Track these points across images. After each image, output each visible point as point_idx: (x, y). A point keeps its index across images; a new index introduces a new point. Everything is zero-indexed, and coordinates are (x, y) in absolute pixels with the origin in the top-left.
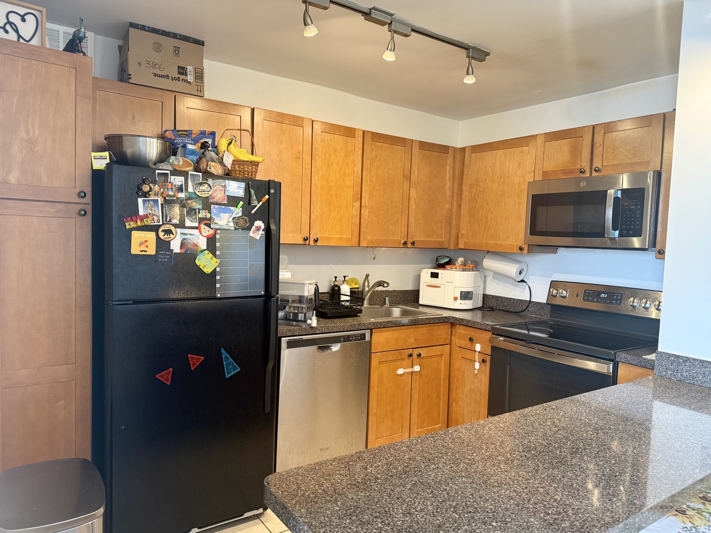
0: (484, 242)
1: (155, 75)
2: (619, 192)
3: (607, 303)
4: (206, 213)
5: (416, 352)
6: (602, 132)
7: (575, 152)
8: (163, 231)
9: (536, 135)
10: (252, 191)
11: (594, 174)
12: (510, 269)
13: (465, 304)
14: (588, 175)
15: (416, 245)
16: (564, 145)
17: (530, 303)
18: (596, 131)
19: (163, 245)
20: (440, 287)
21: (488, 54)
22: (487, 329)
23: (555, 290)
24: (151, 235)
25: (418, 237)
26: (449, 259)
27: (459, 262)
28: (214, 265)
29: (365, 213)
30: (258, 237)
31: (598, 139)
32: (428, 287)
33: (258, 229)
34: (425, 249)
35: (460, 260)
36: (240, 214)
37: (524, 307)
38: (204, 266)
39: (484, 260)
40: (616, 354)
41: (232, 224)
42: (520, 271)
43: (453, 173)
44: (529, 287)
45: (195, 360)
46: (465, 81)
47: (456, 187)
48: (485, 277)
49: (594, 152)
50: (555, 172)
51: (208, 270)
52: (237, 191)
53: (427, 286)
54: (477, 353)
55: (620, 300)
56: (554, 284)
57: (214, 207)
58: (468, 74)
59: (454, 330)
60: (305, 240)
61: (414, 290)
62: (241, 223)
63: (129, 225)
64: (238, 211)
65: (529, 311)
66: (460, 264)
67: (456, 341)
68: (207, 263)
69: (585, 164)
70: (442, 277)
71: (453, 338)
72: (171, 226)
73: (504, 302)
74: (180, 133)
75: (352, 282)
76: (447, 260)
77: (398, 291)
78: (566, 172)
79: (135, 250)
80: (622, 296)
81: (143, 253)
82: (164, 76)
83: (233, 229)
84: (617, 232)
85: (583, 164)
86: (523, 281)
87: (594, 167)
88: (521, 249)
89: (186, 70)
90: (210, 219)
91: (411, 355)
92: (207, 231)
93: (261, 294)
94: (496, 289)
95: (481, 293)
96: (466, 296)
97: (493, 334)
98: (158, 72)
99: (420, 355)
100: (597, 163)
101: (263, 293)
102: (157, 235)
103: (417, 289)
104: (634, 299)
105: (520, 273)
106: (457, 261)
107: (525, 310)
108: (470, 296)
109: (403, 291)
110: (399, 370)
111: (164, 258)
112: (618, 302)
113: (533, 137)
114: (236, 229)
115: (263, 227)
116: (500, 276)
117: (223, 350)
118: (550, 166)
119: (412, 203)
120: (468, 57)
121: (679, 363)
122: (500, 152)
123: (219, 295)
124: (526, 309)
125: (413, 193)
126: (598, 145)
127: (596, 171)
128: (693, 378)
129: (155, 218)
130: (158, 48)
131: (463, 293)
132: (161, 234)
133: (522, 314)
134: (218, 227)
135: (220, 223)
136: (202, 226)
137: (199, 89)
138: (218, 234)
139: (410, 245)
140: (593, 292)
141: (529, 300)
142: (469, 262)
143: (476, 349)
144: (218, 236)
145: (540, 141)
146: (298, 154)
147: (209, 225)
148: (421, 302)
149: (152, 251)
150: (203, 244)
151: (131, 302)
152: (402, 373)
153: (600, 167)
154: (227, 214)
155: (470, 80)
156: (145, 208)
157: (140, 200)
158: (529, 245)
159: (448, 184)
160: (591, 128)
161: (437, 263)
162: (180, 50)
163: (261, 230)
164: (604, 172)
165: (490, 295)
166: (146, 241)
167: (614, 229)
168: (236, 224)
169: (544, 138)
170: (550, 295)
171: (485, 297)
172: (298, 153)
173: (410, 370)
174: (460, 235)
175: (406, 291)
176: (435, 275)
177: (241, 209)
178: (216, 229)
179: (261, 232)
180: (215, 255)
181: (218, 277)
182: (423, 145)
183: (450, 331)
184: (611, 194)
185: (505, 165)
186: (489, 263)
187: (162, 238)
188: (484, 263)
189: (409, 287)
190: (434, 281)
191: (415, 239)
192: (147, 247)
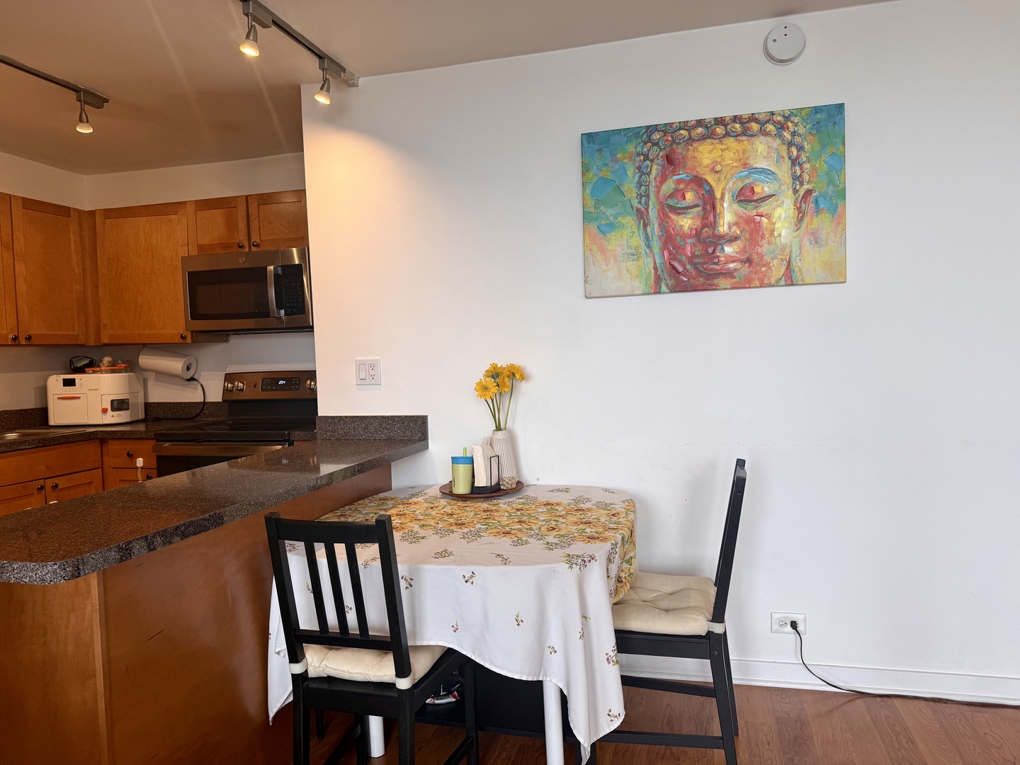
0: (136, 332)
2: (280, 269)
3: (286, 390)
5: (50, 483)
6: (256, 205)
7: (231, 224)
9: (185, 202)
11: (254, 249)
12: (175, 365)
13: (120, 416)
14: (247, 250)
15: (34, 341)
16: (218, 215)
17: (204, 405)
18: (249, 202)
20: (79, 398)
21: (107, 101)
22: (149, 437)
23: (231, 383)
25: (37, 329)
26: (90, 360)
27: (104, 362)
31: (253, 211)
32: (60, 401)
34: (49, 347)
35: (107, 360)
37: (198, 411)
39: (140, 357)
40: (289, 433)
42: (188, 367)
43: (81, 243)
44: (201, 385)
46: (78, 129)
47: (88, 262)
48: (145, 381)
49: (251, 225)
50: (210, 245)
53: (59, 398)
54: (139, 470)
55: (299, 385)
56: (229, 378)
58: (81, 121)
59: (105, 449)
61: (39, 409)
65: (205, 414)
66: (106, 365)
67: (109, 461)
69: (242, 237)
70: (81, 384)
71: (105, 459)
73: (173, 408)
76: (87, 361)
77: (11, 411)
78: (224, 246)
80: (299, 381)
84: (282, 312)
85: (241, 238)
86: (192, 379)
87: (252, 241)
88: (183, 337)
91: (42, 488)
94: (161, 394)
95: (141, 401)
96: (119, 405)
97: (157, 441)
99: (57, 485)
100: (255, 238)
103: (43, 406)
104: (311, 382)
105: (188, 369)
106: (101, 361)
107: (199, 414)
108: (125, 406)
109: (21, 410)
112: (297, 387)
113: (182, 204)
116: (164, 376)
118: (206, 240)
119: (20, 282)
120: (79, 100)
121: (335, 423)
122: (143, 219)
124: (200, 412)
125: (20, 268)
126: (253, 217)
127: (254, 245)
128: (347, 433)
131: (115, 403)
133: (196, 419)
139: (23, 342)
140: (271, 379)
141: (203, 401)
142: (120, 361)
143: (138, 465)
145: (190, 209)
148: (52, 423)
153: (258, 241)
155: (85, 130)
158: (192, 332)
159: (75, 258)
160: (244, 199)
161: (72, 367)
164: (264, 248)
165: (154, 403)
167: (279, 307)
169: (194, 206)
170: (226, 390)
171: (148, 406)
174: (102, 326)
175: (25, 410)
176: (69, 383)
182: (28, 203)
183: (100, 451)
184: (270, 270)
185: (152, 236)
186: (145, 360)
188: (139, 360)
189: (30, 403)
190: (70, 391)
191: (31, 332)
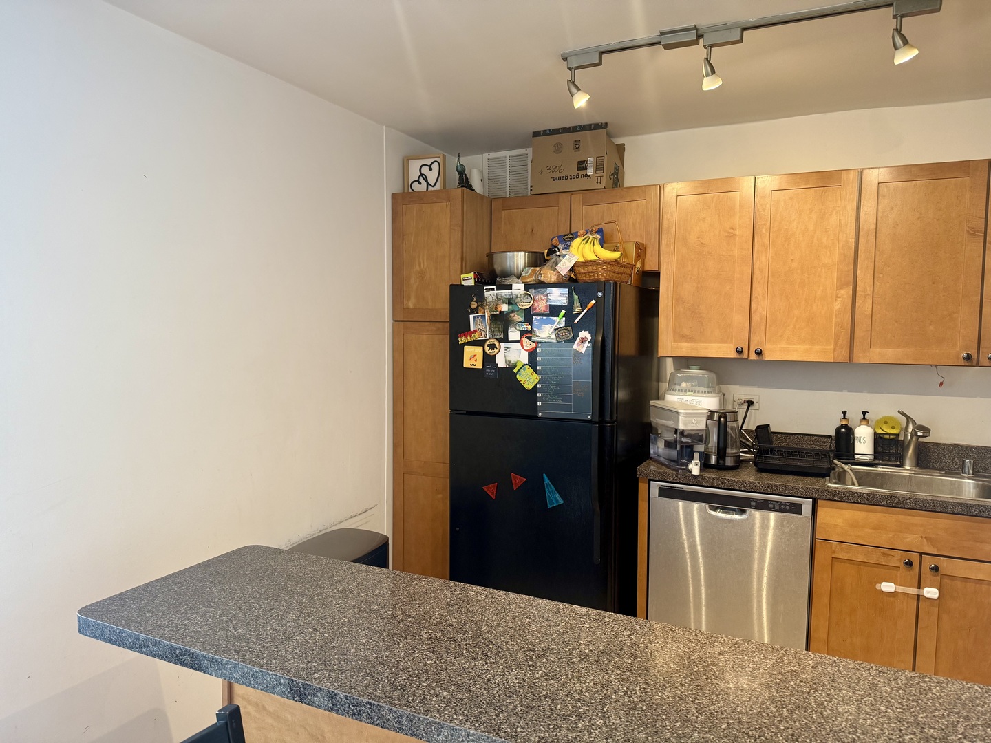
1: (554, 179)
4: (527, 325)
8: (488, 346)
10: (576, 297)
19: (489, 359)
24: (479, 350)
28: (534, 381)
29: (864, 306)
30: (583, 351)
33: (584, 340)
36: (563, 324)
38: (525, 382)
41: (553, 336)
45: (517, 480)
51: (528, 386)
52: (560, 298)
57: (536, 319)
60: (740, 351)
62: (564, 334)
63: (462, 340)
64: (560, 321)
68: (528, 379)
72: (495, 340)
74: (566, 237)
75: (886, 423)
79: (467, 364)
81: (473, 367)
82: (562, 178)
83: (555, 341)
89: (587, 163)
90: (531, 332)
92: (528, 345)
93: (586, 419)
98: (557, 175)
101: (589, 417)
102: (484, 350)
110: (883, 584)
111: (490, 372)
114: (558, 342)
115: (589, 338)
117: (545, 476)
123: (540, 414)
129: (483, 333)
130: (558, 148)
132: (487, 349)
134: (538, 340)
135: (541, 335)
136: (525, 339)
137: (599, 181)
138: (540, 347)
139: (984, 361)
144: (539, 350)
146: (731, 231)
147: (529, 338)
149: (479, 365)
150: (524, 358)
151: (465, 412)
152: (892, 590)
154: (549, 325)
156: (475, 324)
157: (471, 317)
162: (581, 144)
163: (587, 342)
166: (475, 356)
168: (558, 335)
172: (732, 228)
173: (913, 591)
177: (564, 318)
178: (538, 343)
179: (587, 344)
180: (536, 371)
181: (539, 395)
187: (488, 352)
192: (476, 361)
